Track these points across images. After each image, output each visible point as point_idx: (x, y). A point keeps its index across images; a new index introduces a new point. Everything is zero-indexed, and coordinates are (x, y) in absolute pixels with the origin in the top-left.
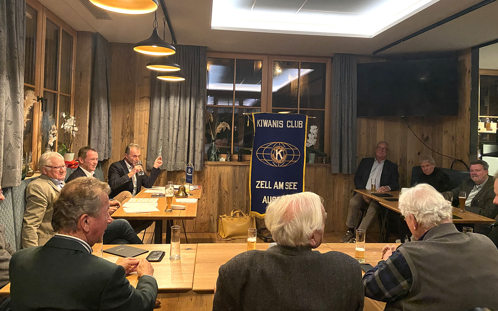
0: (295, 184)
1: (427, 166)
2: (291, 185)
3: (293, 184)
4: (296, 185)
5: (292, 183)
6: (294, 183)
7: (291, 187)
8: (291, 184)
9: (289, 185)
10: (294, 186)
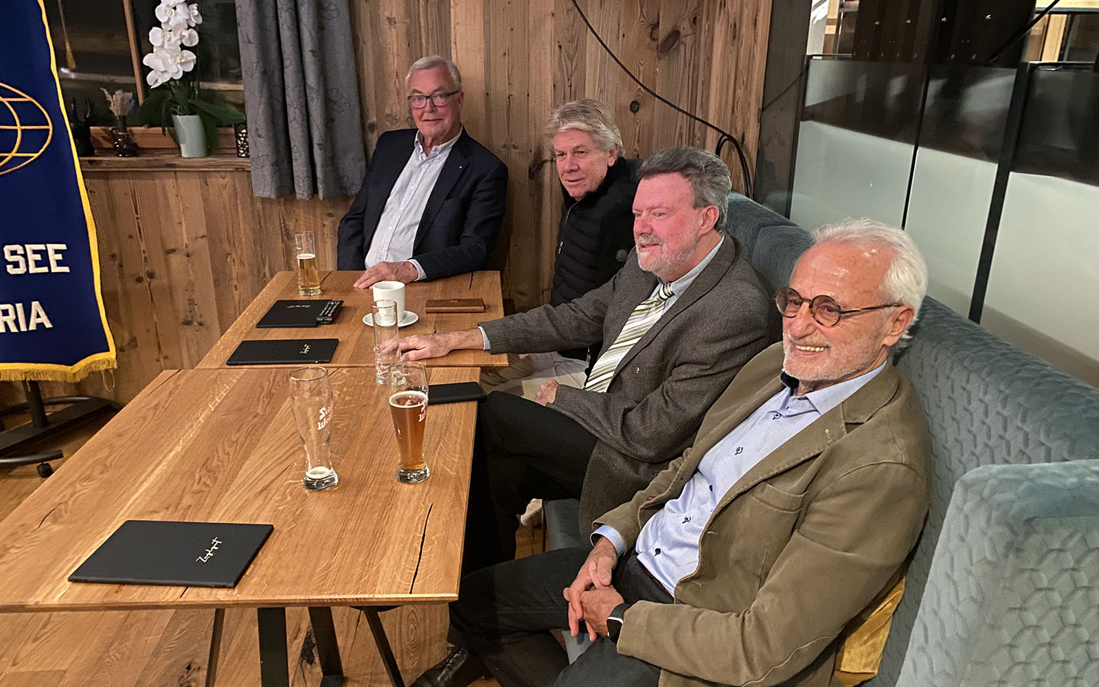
0: (57, 252)
1: (576, 151)
2: (38, 257)
3: (46, 251)
4: (59, 257)
5: (42, 247)
6: (51, 248)
7: (38, 264)
8: (35, 252)
9: (25, 256)
10: (53, 258)
